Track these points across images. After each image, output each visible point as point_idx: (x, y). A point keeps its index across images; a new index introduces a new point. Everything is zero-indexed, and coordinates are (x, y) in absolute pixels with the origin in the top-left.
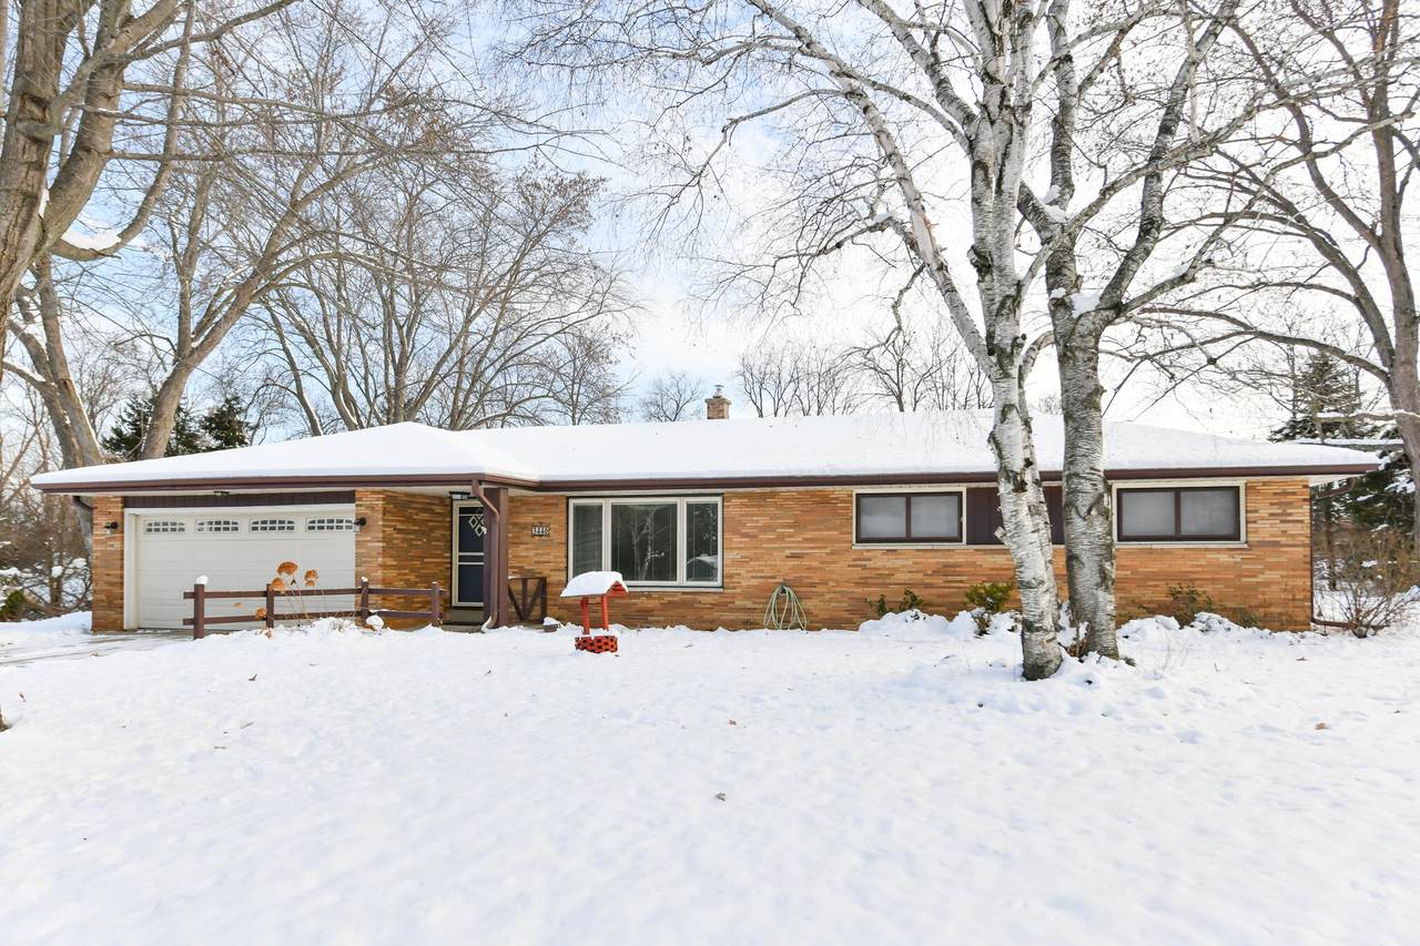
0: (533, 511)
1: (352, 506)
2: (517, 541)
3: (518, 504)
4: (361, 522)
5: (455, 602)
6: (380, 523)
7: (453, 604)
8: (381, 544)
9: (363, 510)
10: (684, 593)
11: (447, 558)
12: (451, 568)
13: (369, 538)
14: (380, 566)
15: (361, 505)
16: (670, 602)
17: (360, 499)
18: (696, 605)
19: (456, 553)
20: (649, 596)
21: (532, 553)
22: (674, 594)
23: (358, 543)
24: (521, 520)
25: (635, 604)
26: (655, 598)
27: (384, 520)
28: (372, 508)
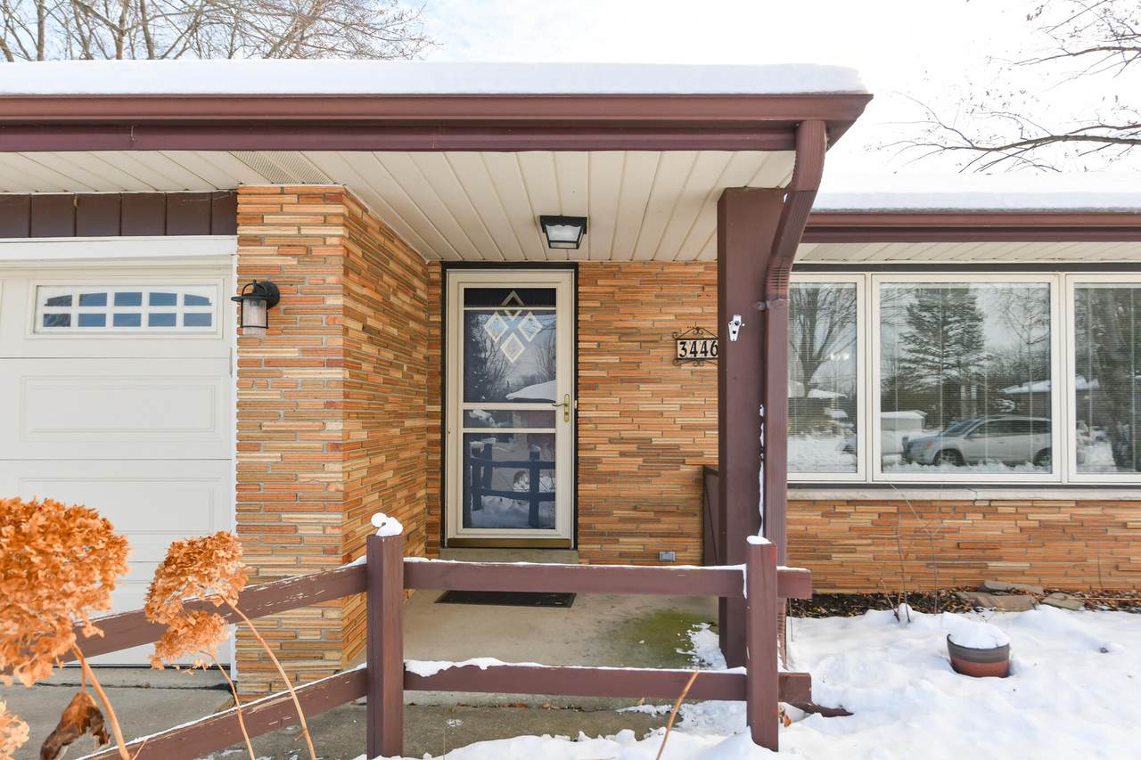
0: (674, 300)
1: (220, 246)
2: (634, 374)
3: (636, 281)
4: (264, 294)
5: (454, 529)
6: (337, 301)
7: (451, 533)
8: (339, 374)
9: (266, 257)
10: (1079, 503)
11: (430, 415)
12: (443, 443)
13: (292, 353)
14: (335, 447)
15: (257, 240)
16: (1043, 525)
17: (258, 219)
18: (1112, 532)
19: (456, 403)
20: (990, 510)
21: (672, 406)
22: (1056, 505)
23: (248, 370)
24: (645, 323)
25: (957, 531)
26: (1006, 516)
27: (348, 293)
28: (304, 250)
